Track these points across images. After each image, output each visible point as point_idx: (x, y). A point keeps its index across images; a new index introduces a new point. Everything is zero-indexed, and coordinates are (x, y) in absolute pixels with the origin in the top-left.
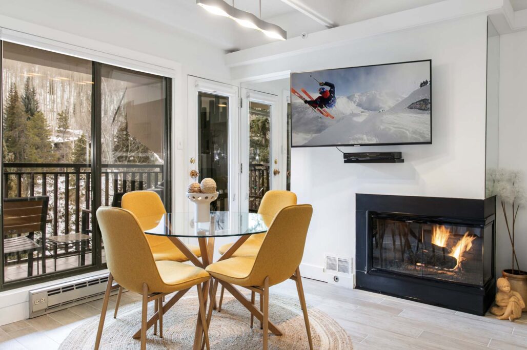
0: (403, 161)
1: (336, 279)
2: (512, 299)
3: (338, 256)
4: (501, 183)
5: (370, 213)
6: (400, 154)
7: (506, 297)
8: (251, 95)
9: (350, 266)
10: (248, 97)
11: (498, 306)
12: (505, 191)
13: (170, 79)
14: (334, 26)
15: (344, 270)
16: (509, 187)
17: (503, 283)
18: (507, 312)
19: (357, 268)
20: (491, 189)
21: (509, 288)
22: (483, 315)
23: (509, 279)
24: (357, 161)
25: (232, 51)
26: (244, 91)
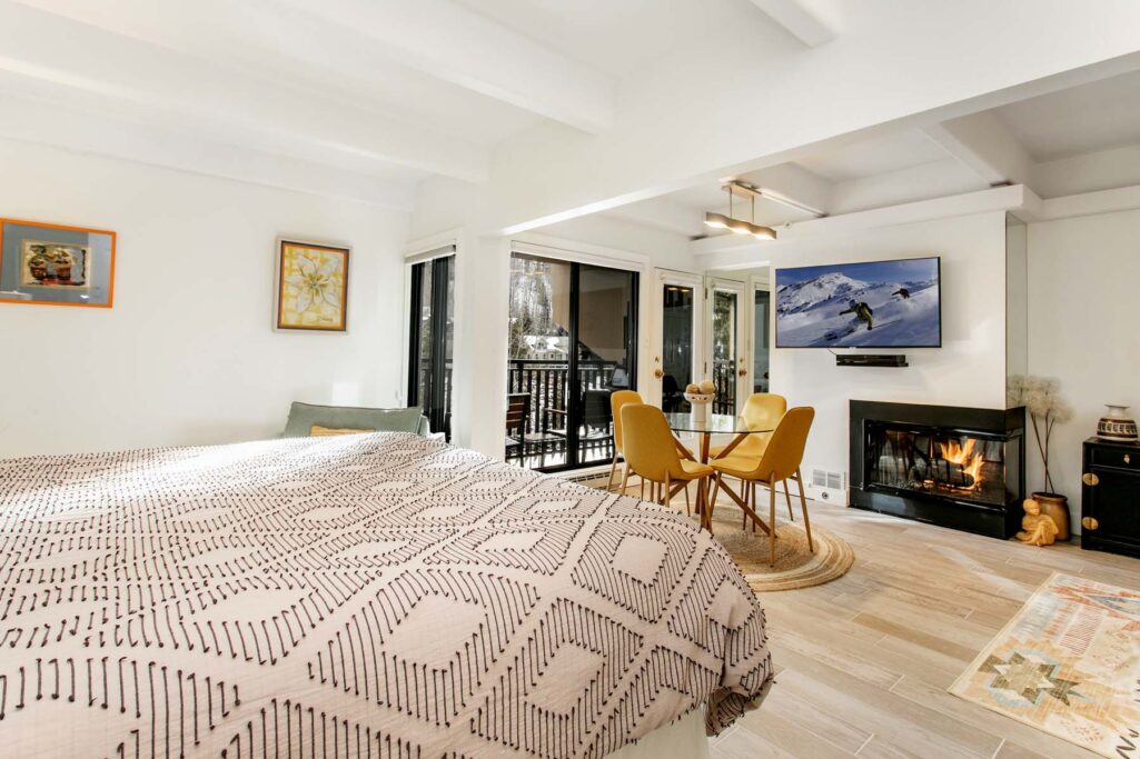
0: (907, 365)
1: (825, 496)
2: (1042, 523)
3: (827, 470)
4: (1030, 393)
5: (867, 422)
6: (904, 357)
7: (1035, 521)
8: (718, 284)
9: (842, 482)
10: (713, 286)
11: (1025, 531)
12: (1034, 401)
13: (638, 274)
14: (824, 216)
15: (835, 485)
16: (1040, 396)
17: (1030, 505)
18: (1035, 537)
19: (851, 484)
20: (1018, 399)
21: (1038, 510)
22: (1006, 538)
23: (1040, 502)
24: (852, 364)
25: (697, 238)
26: (709, 280)
